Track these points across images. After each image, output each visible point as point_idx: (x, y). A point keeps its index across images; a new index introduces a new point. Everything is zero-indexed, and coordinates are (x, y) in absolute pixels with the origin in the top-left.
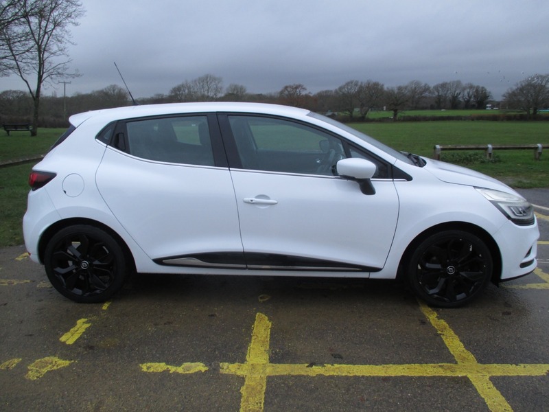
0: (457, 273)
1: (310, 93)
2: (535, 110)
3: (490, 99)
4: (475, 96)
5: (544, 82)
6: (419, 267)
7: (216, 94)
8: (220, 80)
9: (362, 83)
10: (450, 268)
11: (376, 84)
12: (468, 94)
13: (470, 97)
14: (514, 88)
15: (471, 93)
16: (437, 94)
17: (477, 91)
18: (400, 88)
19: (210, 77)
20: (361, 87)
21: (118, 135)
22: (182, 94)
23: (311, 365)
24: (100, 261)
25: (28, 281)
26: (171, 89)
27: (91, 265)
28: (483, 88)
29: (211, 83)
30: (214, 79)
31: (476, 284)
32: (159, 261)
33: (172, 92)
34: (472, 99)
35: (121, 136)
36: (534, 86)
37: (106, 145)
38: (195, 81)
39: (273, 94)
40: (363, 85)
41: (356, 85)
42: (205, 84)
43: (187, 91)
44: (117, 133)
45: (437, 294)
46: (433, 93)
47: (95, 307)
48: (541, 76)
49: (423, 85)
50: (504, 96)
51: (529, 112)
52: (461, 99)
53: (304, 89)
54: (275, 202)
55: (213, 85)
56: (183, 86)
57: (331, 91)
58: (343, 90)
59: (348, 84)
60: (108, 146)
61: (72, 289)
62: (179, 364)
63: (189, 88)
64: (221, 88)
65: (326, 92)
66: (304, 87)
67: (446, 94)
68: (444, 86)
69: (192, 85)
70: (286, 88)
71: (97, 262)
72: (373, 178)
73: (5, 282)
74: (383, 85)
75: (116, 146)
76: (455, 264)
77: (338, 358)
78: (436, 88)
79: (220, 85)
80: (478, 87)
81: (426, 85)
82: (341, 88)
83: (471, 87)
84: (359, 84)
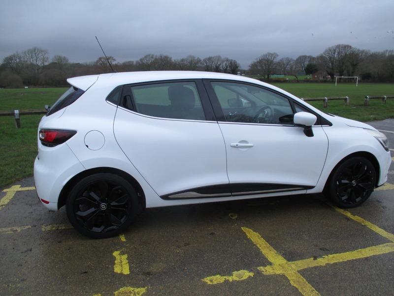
0: (357, 185)
1: (118, 63)
2: (268, 75)
3: (239, 68)
4: (230, 66)
5: (273, 58)
6: (338, 183)
7: (43, 63)
8: (46, 52)
9: (156, 56)
10: (353, 182)
11: (166, 57)
12: (226, 65)
13: (227, 67)
14: (256, 61)
15: (227, 64)
16: (205, 64)
17: (231, 63)
18: (183, 60)
19: (38, 49)
20: (156, 59)
21: (125, 98)
22: (14, 62)
23: (315, 258)
24: (117, 202)
25: (29, 227)
26: (4, 58)
27: (109, 206)
28: (234, 61)
29: (38, 54)
30: (42, 51)
31: (366, 191)
32: (165, 197)
33: (5, 61)
34: (228, 69)
35: (128, 98)
36: (268, 60)
37: (116, 106)
38: (25, 52)
39: (88, 64)
40: (157, 58)
41: (152, 57)
42: (34, 55)
43: (18, 60)
44: (125, 95)
45: (346, 200)
46: (203, 64)
47: (115, 240)
48: (271, 54)
49: (196, 58)
50: (249, 66)
51: (265, 77)
52: (221, 68)
53: (114, 60)
54: (252, 145)
55: (40, 56)
56: (14, 56)
57: (133, 62)
58: (143, 61)
59: (146, 57)
60: (118, 106)
61: (92, 228)
62: (230, 274)
63: (20, 58)
64: (47, 58)
65: (129, 62)
66: (114, 58)
67: (211, 65)
68: (210, 59)
69: (22, 56)
70: (100, 59)
71: (114, 203)
72: (314, 125)
73: (8, 230)
74: (171, 58)
75: (125, 105)
76: (356, 179)
77: (326, 251)
78: (205, 60)
79: (46, 56)
80: (232, 60)
81: (198, 58)
82: (141, 60)
83: (227, 60)
84: (155, 57)
